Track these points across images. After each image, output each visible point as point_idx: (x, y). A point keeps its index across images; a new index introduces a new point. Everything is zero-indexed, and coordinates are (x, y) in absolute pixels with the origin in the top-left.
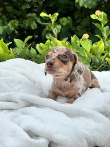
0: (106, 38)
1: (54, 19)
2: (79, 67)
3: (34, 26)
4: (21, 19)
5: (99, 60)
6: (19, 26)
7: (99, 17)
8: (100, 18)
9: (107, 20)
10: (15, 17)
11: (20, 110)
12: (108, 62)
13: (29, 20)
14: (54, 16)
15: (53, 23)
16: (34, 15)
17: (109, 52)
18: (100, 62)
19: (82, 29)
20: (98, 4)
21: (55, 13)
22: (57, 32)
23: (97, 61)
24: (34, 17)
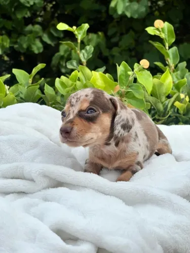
0: (173, 68)
1: (82, 34)
2: (123, 120)
3: (37, 48)
4: (14, 35)
5: (164, 106)
6: (11, 48)
7: (160, 31)
8: (162, 33)
9: (175, 36)
10: (4, 32)
11: (39, 193)
12: (178, 109)
13: (29, 37)
14: (81, 29)
15: (79, 41)
16: (37, 28)
17: (179, 92)
18: (166, 109)
19: (121, 53)
20: (149, 11)
21: (83, 25)
22: (86, 57)
23: (161, 107)
24: (37, 33)
